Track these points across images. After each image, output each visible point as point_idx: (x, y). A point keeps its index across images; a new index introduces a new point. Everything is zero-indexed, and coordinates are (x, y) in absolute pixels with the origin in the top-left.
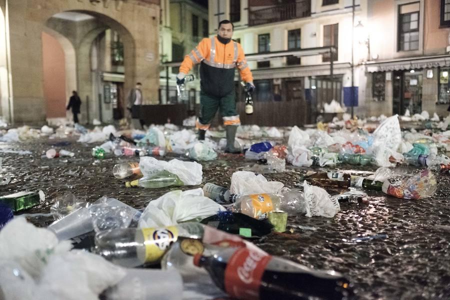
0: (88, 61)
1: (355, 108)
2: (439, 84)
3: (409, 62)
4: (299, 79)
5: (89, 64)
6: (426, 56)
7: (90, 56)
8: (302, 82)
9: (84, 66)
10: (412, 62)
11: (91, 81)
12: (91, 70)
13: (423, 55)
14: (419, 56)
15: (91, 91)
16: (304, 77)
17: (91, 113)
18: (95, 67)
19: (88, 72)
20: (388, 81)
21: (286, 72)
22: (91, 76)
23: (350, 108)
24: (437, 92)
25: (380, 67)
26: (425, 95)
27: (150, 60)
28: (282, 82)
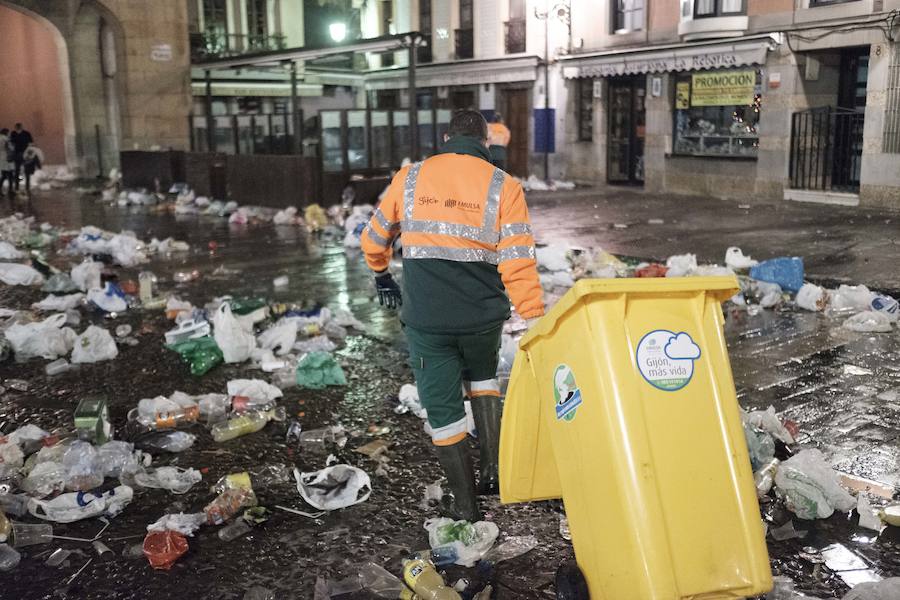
0: (96, 58)
1: (551, 156)
2: (675, 111)
3: (621, 59)
4: (471, 89)
5: (99, 66)
6: (652, 45)
7: (101, 47)
8: (475, 95)
9: (89, 69)
10: (628, 58)
11: (106, 97)
12: (105, 76)
13: (647, 43)
14: (641, 44)
15: (107, 115)
16: (478, 85)
17: (105, 156)
18: (112, 68)
19: (98, 81)
20: (597, 98)
21: (447, 74)
22: (105, 89)
23: (543, 154)
24: (670, 130)
25: (580, 67)
26: (650, 135)
27: (163, 59)
28: (450, 94)
